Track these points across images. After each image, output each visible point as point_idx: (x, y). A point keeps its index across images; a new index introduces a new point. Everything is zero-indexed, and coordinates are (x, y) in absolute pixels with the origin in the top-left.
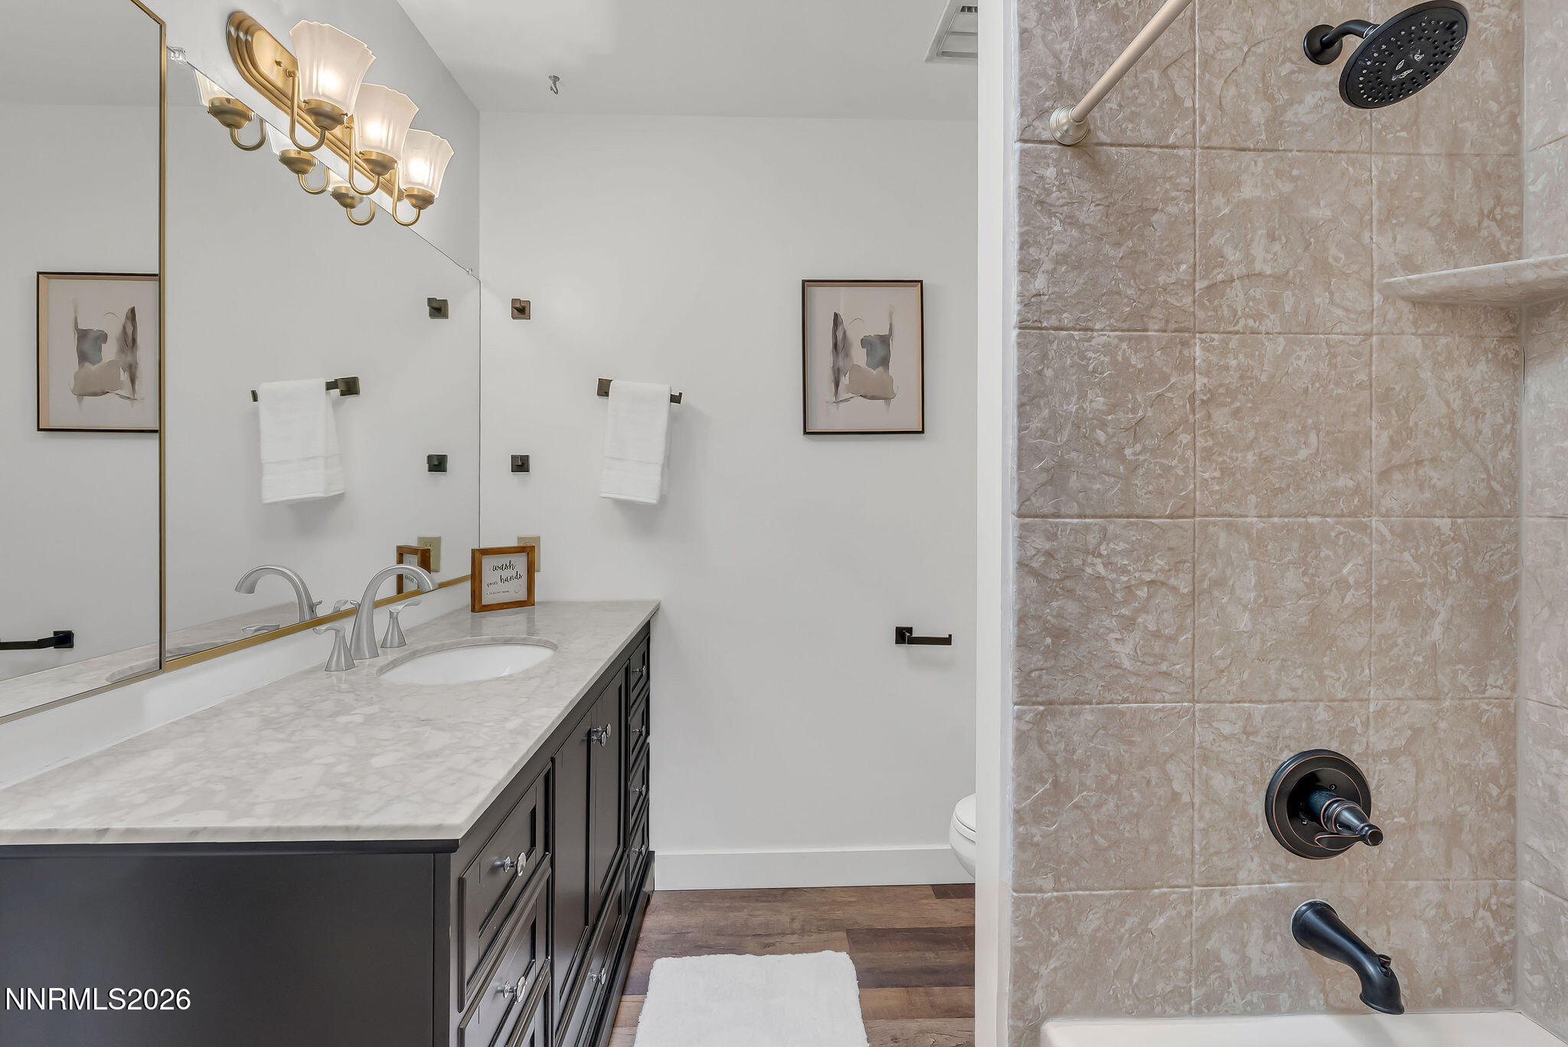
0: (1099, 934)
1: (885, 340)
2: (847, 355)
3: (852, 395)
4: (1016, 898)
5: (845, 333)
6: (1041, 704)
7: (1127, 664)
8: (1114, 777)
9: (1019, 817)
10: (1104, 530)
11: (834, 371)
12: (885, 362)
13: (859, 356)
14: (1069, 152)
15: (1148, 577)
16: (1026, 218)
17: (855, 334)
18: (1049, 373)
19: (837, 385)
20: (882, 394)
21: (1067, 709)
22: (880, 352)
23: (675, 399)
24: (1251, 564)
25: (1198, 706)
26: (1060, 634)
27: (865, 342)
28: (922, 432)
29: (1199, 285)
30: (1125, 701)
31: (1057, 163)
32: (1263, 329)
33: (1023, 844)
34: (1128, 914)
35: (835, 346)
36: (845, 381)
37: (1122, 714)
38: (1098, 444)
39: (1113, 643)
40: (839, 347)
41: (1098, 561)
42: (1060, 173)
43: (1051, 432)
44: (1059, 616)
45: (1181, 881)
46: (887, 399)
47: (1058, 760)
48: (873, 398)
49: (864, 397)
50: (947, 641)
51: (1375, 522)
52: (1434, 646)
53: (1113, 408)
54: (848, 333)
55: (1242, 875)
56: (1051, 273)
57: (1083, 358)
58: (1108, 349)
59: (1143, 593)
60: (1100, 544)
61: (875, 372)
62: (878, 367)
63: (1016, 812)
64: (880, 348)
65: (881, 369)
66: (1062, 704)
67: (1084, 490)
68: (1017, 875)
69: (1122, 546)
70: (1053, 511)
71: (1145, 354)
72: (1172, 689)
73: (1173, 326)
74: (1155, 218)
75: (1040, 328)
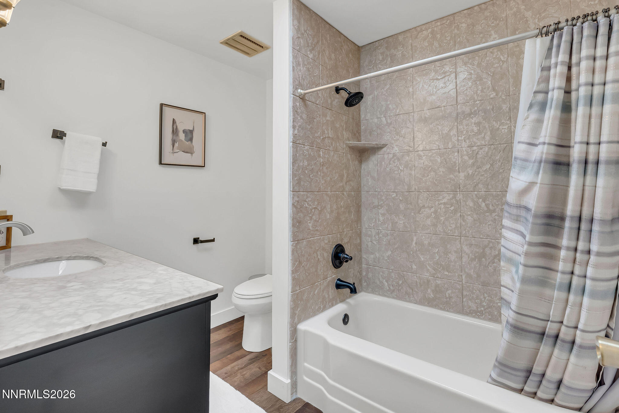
0: (307, 298)
1: (191, 132)
2: (177, 135)
3: (179, 151)
4: (291, 294)
5: (177, 126)
6: (296, 241)
7: (311, 228)
8: (309, 257)
9: (293, 272)
10: (307, 195)
11: (172, 141)
12: (191, 140)
13: (182, 136)
14: (301, 100)
15: (314, 207)
16: (294, 115)
17: (181, 128)
18: (298, 155)
19: (173, 146)
20: (190, 151)
21: (301, 241)
22: (190, 136)
23: (104, 144)
24: (329, 203)
25: (322, 237)
26: (300, 222)
27: (184, 131)
28: (204, 166)
29: (321, 138)
30: (311, 238)
31: (299, 102)
32: (330, 149)
33: (294, 279)
34: (311, 291)
35: (173, 131)
36: (176, 145)
37: (310, 241)
38: (306, 174)
39: (308, 223)
40: (175, 132)
41: (306, 203)
42: (300, 104)
43: (298, 170)
44: (300, 218)
45: (320, 280)
46: (192, 153)
47: (300, 255)
48: (187, 152)
49: (184, 152)
50: (213, 240)
51: (345, 193)
52: (352, 219)
53: (308, 165)
54: (178, 127)
55: (328, 276)
56: (298, 129)
57: (303, 152)
58: (307, 150)
59: (313, 211)
60: (306, 199)
61: (187, 143)
62: (189, 141)
63: (292, 271)
64: (189, 134)
65: (190, 142)
66: (300, 240)
67: (304, 185)
68: (292, 288)
69: (310, 199)
70: (298, 190)
71: (313, 152)
72: (318, 233)
73: (317, 146)
74: (315, 120)
75: (296, 143)
